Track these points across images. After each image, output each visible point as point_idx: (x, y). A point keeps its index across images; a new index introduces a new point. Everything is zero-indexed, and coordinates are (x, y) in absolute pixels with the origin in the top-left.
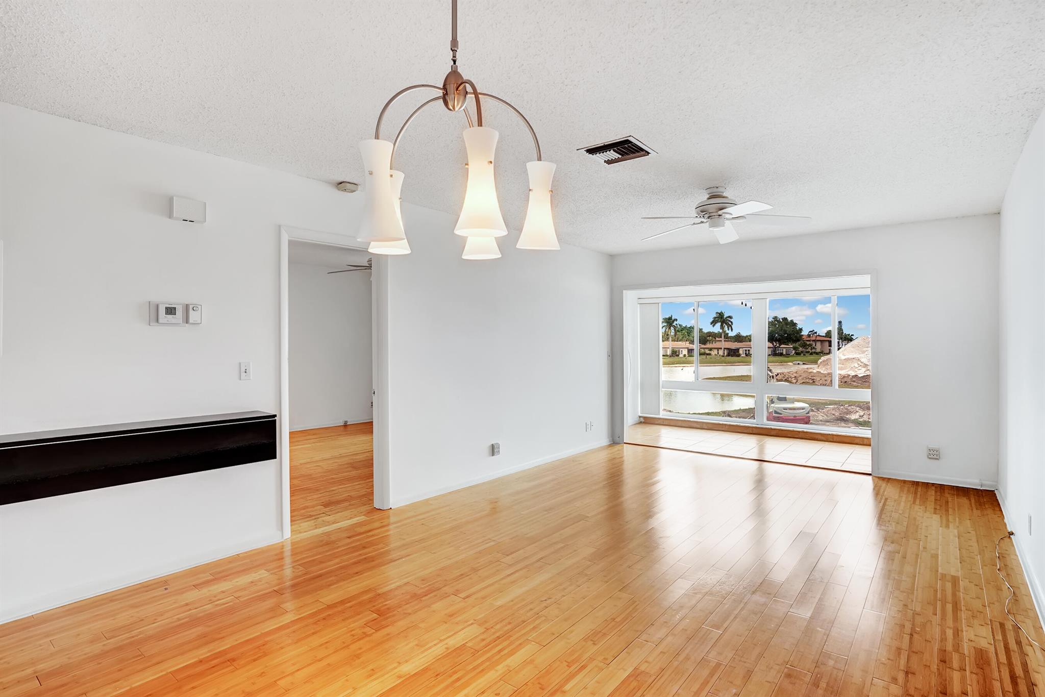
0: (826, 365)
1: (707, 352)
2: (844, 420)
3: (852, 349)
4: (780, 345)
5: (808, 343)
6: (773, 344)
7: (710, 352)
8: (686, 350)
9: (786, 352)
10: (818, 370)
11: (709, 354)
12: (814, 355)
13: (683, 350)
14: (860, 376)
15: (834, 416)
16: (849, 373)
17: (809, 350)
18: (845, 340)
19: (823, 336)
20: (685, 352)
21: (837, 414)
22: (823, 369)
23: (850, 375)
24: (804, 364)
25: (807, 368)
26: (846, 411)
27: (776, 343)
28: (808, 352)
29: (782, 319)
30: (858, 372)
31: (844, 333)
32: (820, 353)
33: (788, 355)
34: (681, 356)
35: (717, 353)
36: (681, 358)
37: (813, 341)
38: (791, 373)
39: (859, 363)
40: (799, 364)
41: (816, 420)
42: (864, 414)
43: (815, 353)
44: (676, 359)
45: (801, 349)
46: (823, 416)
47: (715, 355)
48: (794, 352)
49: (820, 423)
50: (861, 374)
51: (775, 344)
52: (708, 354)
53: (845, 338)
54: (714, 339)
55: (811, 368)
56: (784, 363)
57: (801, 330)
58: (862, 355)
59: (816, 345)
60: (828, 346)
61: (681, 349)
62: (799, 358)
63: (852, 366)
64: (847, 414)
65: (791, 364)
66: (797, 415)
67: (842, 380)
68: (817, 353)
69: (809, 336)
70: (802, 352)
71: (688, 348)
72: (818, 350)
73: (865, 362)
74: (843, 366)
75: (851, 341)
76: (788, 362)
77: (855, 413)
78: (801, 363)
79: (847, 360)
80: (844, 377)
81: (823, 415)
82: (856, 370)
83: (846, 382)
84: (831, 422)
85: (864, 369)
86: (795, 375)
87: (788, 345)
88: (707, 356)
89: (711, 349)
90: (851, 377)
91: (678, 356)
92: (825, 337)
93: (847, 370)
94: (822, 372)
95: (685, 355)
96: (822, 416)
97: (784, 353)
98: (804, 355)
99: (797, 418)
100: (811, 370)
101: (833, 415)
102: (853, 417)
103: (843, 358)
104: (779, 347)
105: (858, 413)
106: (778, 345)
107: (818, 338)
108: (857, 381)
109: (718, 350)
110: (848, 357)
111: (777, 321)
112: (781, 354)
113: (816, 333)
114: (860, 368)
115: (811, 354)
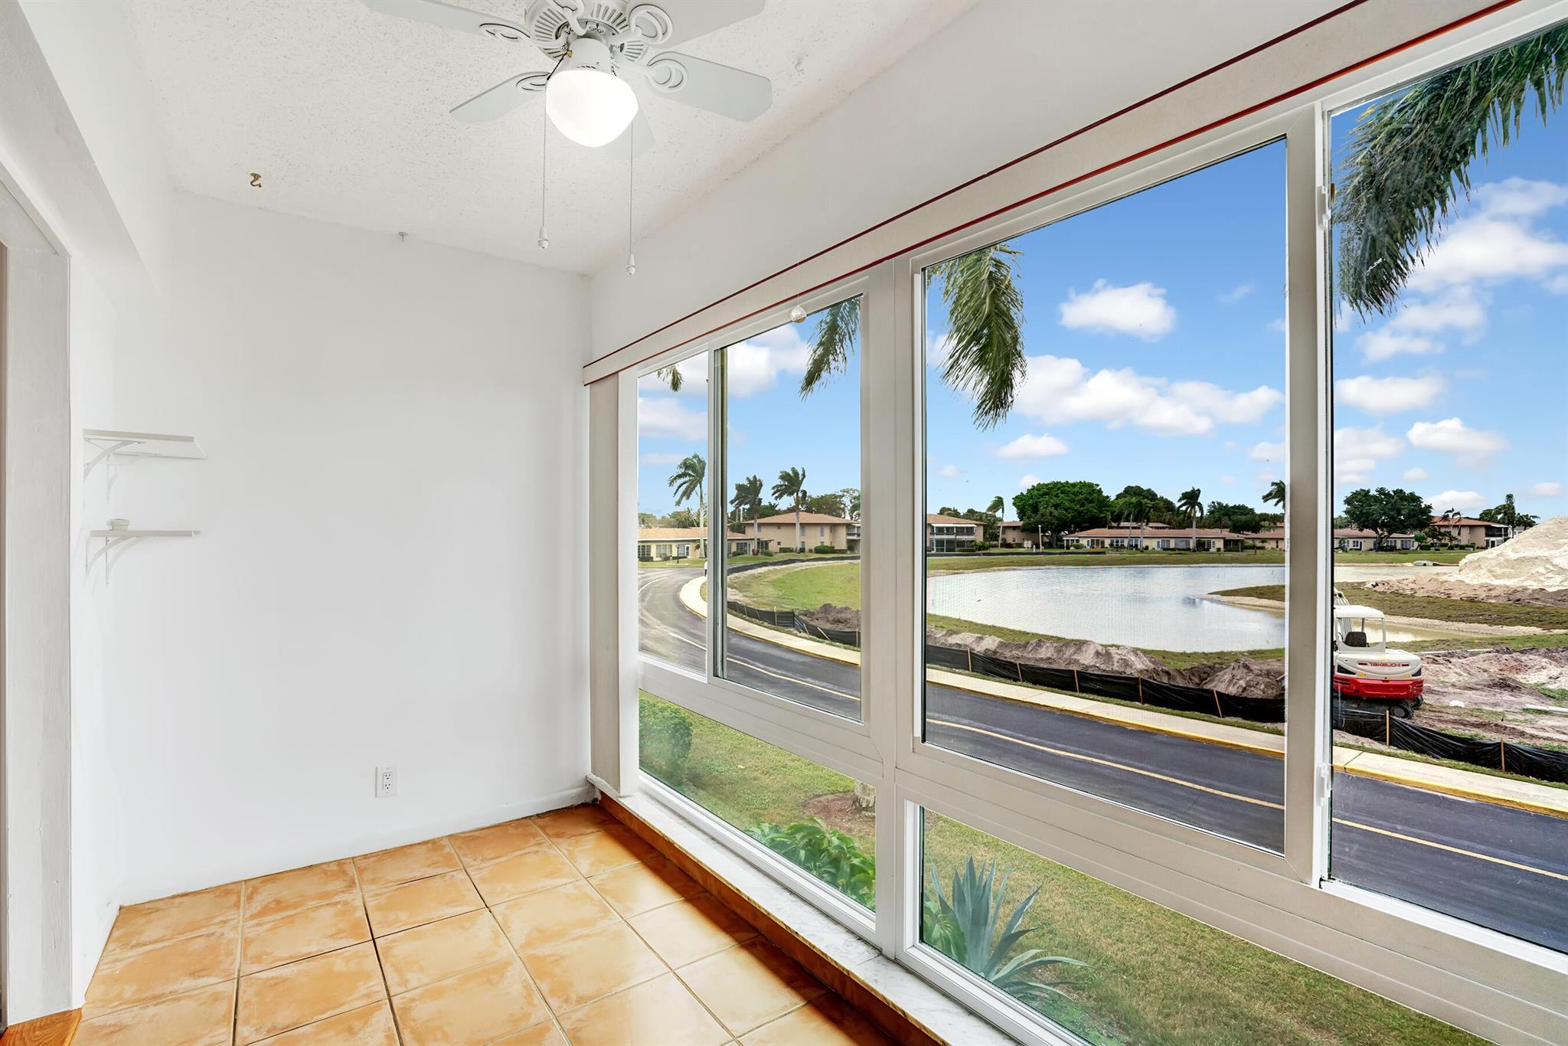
0: (1476, 568)
1: (1258, 544)
2: (1509, 686)
3: (1534, 542)
4: (1390, 534)
5: (1443, 530)
6: (1377, 532)
7: (1264, 545)
8: (1222, 541)
9: (1402, 545)
10: (1460, 578)
11: (1262, 548)
12: (1457, 550)
13: (1216, 541)
14: (1550, 590)
15: (1485, 674)
16: (1526, 584)
17: (1446, 541)
18: (1519, 525)
19: (1476, 519)
20: (1220, 544)
21: (1494, 669)
22: (1471, 575)
23: (1527, 589)
24: (1434, 565)
25: (1438, 574)
26: (1516, 663)
27: (1382, 530)
28: (1445, 545)
29: (1394, 491)
30: (1546, 583)
31: (1517, 512)
32: (1467, 546)
33: (1405, 550)
34: (1213, 550)
35: (1275, 547)
36: (1212, 553)
37: (1455, 526)
38: (1405, 582)
39: (1548, 566)
40: (1425, 565)
41: (1442, 682)
42: (1561, 674)
43: (1457, 546)
44: (1202, 555)
45: (1430, 541)
46: (1460, 675)
47: (1272, 548)
48: (1416, 544)
49: (1451, 690)
50: (1551, 586)
51: (1380, 532)
52: (1259, 548)
53: (1519, 520)
54: (1272, 525)
55: (1445, 574)
56: (1397, 563)
57: (1429, 507)
58: (1553, 552)
59: (1459, 534)
60: (1484, 535)
61: (1213, 540)
62: (1426, 554)
63: (1533, 571)
64: (1518, 671)
65: (1410, 564)
66: (1390, 677)
67: (1511, 597)
68: (1462, 548)
69: (1445, 518)
70: (1432, 545)
71: (1224, 538)
72: (1464, 542)
73: (1562, 566)
74: (1513, 571)
75: (1531, 526)
76: (1405, 562)
77: (1539, 670)
78: (1431, 563)
79: (1521, 560)
80: (1515, 591)
81: (1458, 671)
82: (1542, 578)
83: (1519, 600)
84: (1477, 690)
85: (1559, 578)
86: (1412, 586)
87: (1404, 533)
88: (1258, 551)
89: (1264, 541)
90: (1530, 591)
91: (1208, 550)
92: (1480, 520)
93: (1522, 579)
94: (1467, 581)
95: (1219, 549)
96: (1456, 673)
97: (1399, 546)
98: (1436, 550)
99: (1390, 683)
100: (1444, 578)
101: (1485, 671)
102: (1533, 678)
103: (1514, 556)
104: (1389, 538)
105: (1545, 671)
106: (1386, 534)
107: (1464, 522)
108: (1543, 599)
109: (1277, 543)
110: (1524, 555)
111: (1384, 494)
112: (1393, 549)
113: (1458, 513)
114: (1550, 575)
115: (1451, 548)
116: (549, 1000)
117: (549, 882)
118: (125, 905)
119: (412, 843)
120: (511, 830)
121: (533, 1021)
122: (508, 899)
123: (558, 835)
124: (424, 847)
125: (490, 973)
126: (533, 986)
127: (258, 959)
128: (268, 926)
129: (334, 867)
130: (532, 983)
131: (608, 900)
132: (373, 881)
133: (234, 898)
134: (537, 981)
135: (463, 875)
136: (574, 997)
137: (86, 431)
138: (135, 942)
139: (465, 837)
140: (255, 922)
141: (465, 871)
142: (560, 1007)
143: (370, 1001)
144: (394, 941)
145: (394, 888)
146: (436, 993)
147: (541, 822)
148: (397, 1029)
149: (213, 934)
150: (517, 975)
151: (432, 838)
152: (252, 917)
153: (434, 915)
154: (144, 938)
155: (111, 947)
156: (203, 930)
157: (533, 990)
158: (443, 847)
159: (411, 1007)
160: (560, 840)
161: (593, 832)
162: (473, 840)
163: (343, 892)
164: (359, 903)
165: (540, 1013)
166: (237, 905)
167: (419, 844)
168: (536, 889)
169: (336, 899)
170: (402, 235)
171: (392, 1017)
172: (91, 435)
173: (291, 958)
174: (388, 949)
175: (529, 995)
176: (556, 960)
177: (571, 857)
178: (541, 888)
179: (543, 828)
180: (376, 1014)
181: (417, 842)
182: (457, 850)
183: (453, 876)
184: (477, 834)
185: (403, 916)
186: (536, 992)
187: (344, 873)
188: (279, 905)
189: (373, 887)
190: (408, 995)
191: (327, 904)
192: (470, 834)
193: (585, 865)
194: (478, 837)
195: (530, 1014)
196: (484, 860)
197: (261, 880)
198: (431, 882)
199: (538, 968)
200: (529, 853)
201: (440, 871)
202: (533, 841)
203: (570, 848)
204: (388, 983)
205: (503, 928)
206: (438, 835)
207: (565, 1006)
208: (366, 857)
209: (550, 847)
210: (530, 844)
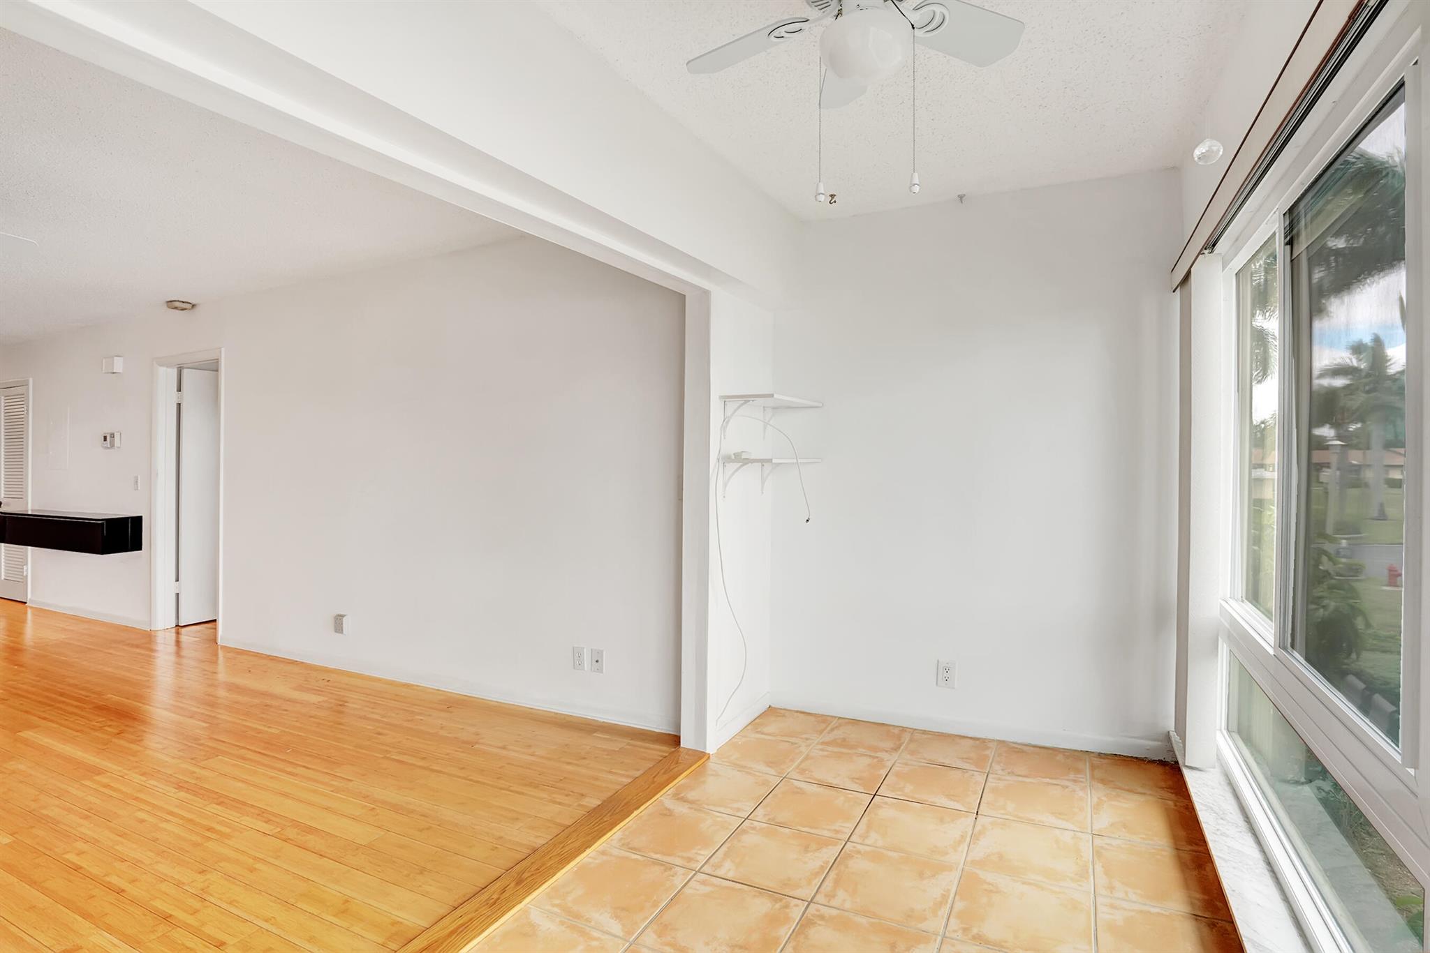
116: (952, 920)
117: (1049, 819)
118: (773, 706)
119: (966, 735)
120: (1060, 757)
121: (922, 926)
122: (999, 816)
123: (1102, 781)
124: (971, 742)
125: (928, 867)
126: (950, 901)
127: (802, 772)
128: (826, 753)
129: (896, 731)
130: (952, 895)
131: (1096, 866)
132: (912, 753)
133: (823, 726)
134: (957, 897)
135: (982, 779)
136: (975, 931)
137: (722, 397)
138: (759, 730)
139: (1014, 748)
140: (820, 747)
141: (987, 776)
142: (955, 931)
143: (834, 836)
144: (886, 803)
145: (922, 764)
146: (876, 857)
147: (1097, 761)
148: (832, 866)
149: (796, 744)
150: (949, 881)
151: (983, 737)
152: (823, 743)
153: (931, 799)
154: (766, 730)
155: (749, 728)
156: (794, 739)
157: (947, 902)
158: (988, 748)
159: (853, 856)
160: (1100, 785)
161: (1144, 794)
162: (1016, 752)
163: (887, 751)
164: (889, 764)
165: (935, 924)
166: (821, 732)
167: (971, 738)
168: (1033, 820)
169: (879, 754)
170: (961, 197)
171: (836, 855)
172: (725, 399)
173: (818, 781)
174: (879, 807)
175: (940, 904)
176: (991, 891)
177: (1096, 808)
178: (1039, 821)
179: (1093, 768)
180: (830, 847)
181: (970, 736)
182: (996, 755)
183: (973, 775)
184: (1025, 748)
185: (909, 788)
186: (949, 906)
187: (899, 738)
188: (843, 743)
189: (908, 757)
190: (859, 847)
191: (870, 756)
192: (1019, 747)
193: (1104, 820)
194: (1023, 752)
195: (926, 919)
196: (1010, 773)
197: (847, 720)
198: (953, 772)
199: (969, 885)
200: (1058, 785)
201: (967, 766)
202: (1072, 776)
203: (1104, 798)
204: (856, 831)
205: (975, 837)
206: (991, 736)
207: (960, 933)
208: (924, 732)
209: (1083, 789)
210: (1067, 778)
